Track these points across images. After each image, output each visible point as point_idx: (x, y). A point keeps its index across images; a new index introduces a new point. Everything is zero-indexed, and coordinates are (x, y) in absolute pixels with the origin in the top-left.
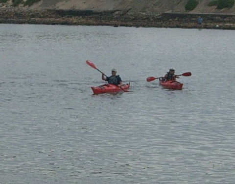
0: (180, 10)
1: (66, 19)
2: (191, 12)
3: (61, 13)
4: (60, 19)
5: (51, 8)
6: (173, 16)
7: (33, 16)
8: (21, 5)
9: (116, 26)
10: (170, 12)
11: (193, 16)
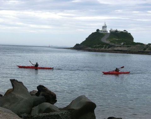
0: (142, 50)
1: (116, 52)
2: (145, 51)
3: (115, 50)
4: (115, 52)
5: (113, 49)
6: (141, 52)
7: (109, 51)
8: (106, 49)
9: (128, 53)
10: (140, 51)
11: (145, 52)
